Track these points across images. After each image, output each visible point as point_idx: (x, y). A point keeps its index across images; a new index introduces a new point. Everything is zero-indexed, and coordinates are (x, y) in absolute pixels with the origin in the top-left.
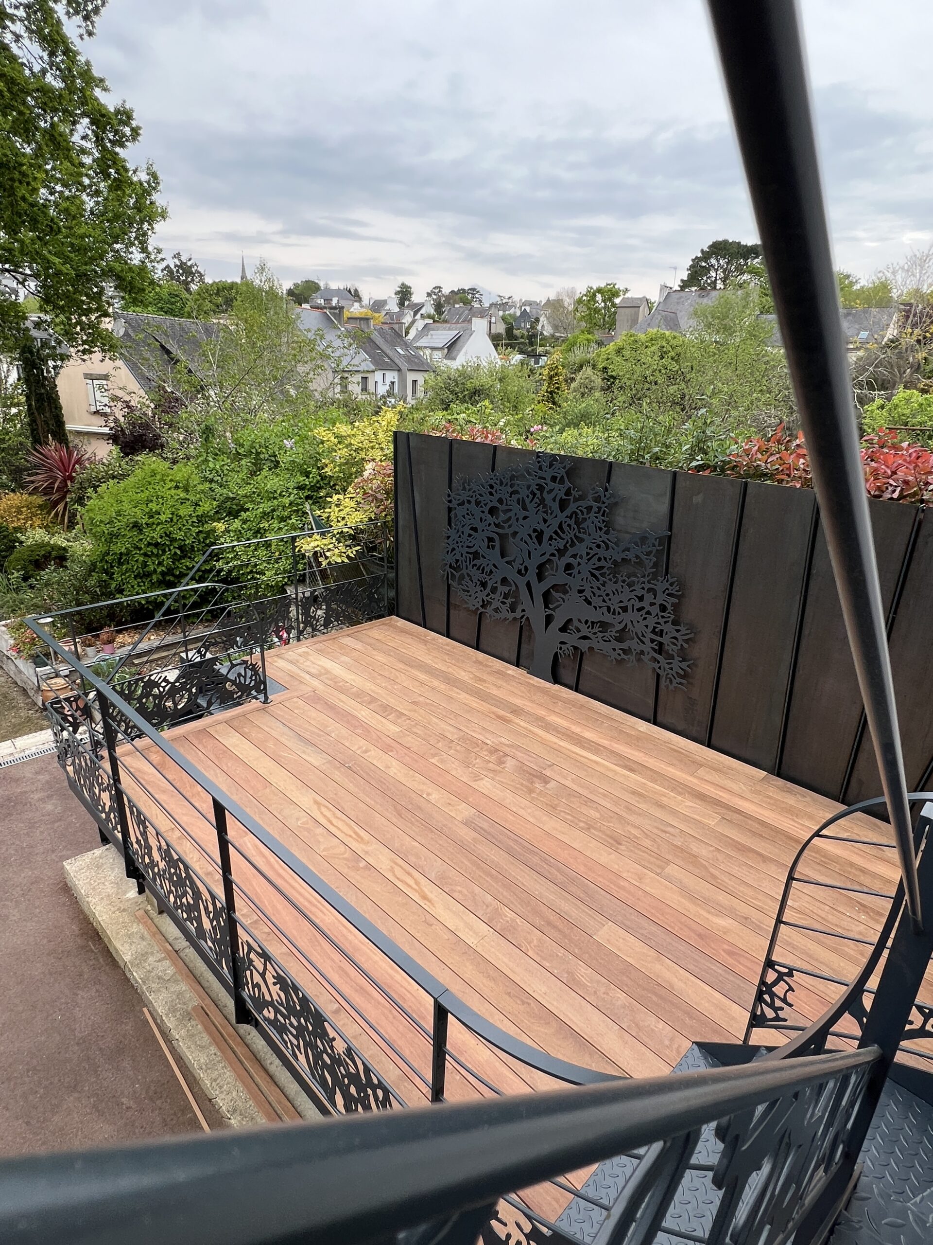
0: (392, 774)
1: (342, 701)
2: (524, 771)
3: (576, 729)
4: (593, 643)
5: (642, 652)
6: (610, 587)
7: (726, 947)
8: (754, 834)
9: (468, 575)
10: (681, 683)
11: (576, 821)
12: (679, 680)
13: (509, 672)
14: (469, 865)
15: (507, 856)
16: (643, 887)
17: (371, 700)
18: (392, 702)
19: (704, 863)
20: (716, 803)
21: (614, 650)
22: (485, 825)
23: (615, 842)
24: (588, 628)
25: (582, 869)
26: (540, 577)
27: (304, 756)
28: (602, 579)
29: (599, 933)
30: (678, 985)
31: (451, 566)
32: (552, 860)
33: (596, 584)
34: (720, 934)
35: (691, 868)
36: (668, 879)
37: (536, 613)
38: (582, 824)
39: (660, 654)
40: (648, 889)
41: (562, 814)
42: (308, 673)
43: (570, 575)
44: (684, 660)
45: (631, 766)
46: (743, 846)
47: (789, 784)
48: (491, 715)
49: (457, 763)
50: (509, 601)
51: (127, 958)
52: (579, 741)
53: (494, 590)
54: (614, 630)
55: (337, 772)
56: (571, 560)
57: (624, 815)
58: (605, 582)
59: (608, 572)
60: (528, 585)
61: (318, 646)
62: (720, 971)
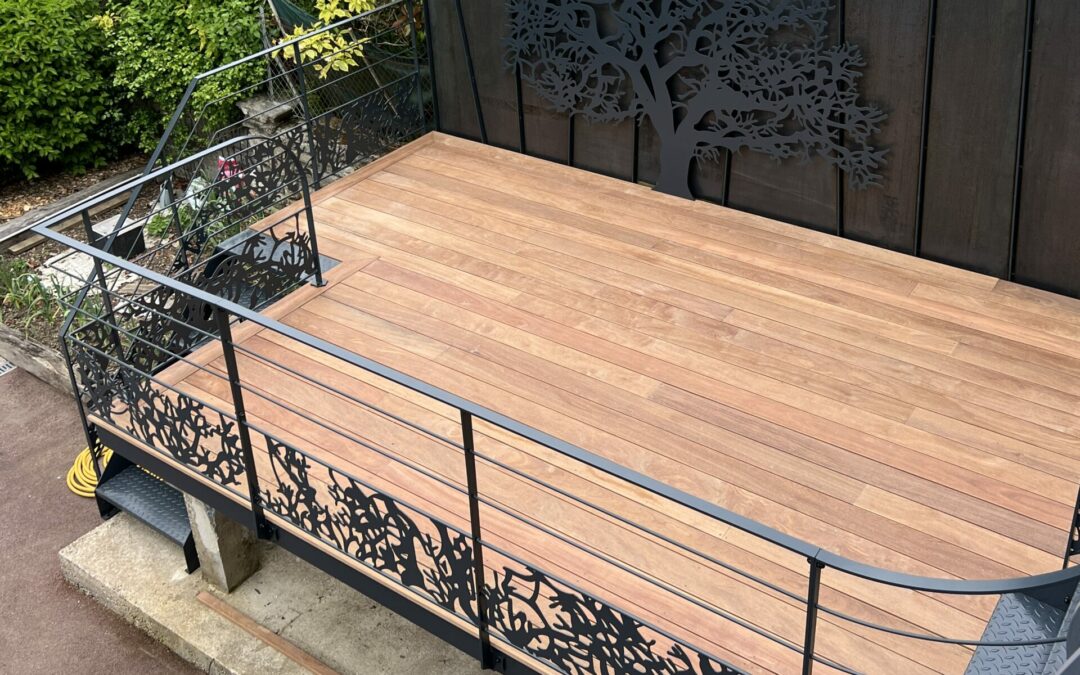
0: (535, 353)
1: (424, 267)
2: (700, 323)
3: (745, 258)
4: (747, 140)
5: (817, 145)
6: (765, 64)
7: (1004, 489)
8: (1002, 357)
9: (552, 65)
10: (874, 180)
11: (787, 375)
12: (872, 176)
13: (628, 192)
14: (680, 448)
15: (720, 430)
16: (891, 439)
17: (463, 260)
18: (491, 256)
19: (955, 400)
20: (948, 326)
21: (778, 146)
22: (679, 398)
23: (843, 393)
24: (738, 120)
25: (814, 431)
26: (661, 60)
27: (409, 348)
28: (752, 55)
29: (859, 499)
30: (964, 538)
31: (522, 54)
32: (776, 427)
33: (743, 62)
34: (993, 476)
35: (939, 408)
36: (918, 425)
37: (659, 109)
38: (796, 378)
39: (842, 144)
40: (897, 441)
41: (767, 369)
42: (355, 233)
43: (705, 53)
44: (876, 149)
45: (831, 296)
46: (993, 373)
47: (1028, 289)
48: (628, 255)
49: (610, 325)
50: (617, 94)
51: (213, 654)
52: (755, 273)
53: (592, 82)
54: (776, 120)
55: (464, 363)
56: (708, 34)
57: (842, 358)
58: (756, 58)
59: (760, 46)
60: (644, 72)
61: (350, 191)
62: (1004, 516)
